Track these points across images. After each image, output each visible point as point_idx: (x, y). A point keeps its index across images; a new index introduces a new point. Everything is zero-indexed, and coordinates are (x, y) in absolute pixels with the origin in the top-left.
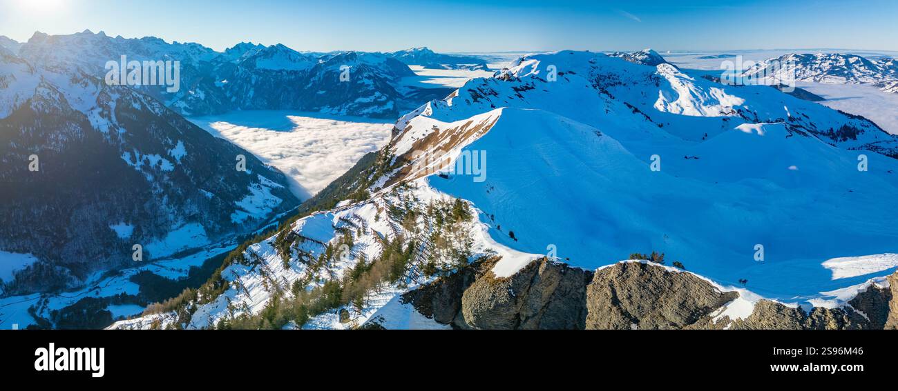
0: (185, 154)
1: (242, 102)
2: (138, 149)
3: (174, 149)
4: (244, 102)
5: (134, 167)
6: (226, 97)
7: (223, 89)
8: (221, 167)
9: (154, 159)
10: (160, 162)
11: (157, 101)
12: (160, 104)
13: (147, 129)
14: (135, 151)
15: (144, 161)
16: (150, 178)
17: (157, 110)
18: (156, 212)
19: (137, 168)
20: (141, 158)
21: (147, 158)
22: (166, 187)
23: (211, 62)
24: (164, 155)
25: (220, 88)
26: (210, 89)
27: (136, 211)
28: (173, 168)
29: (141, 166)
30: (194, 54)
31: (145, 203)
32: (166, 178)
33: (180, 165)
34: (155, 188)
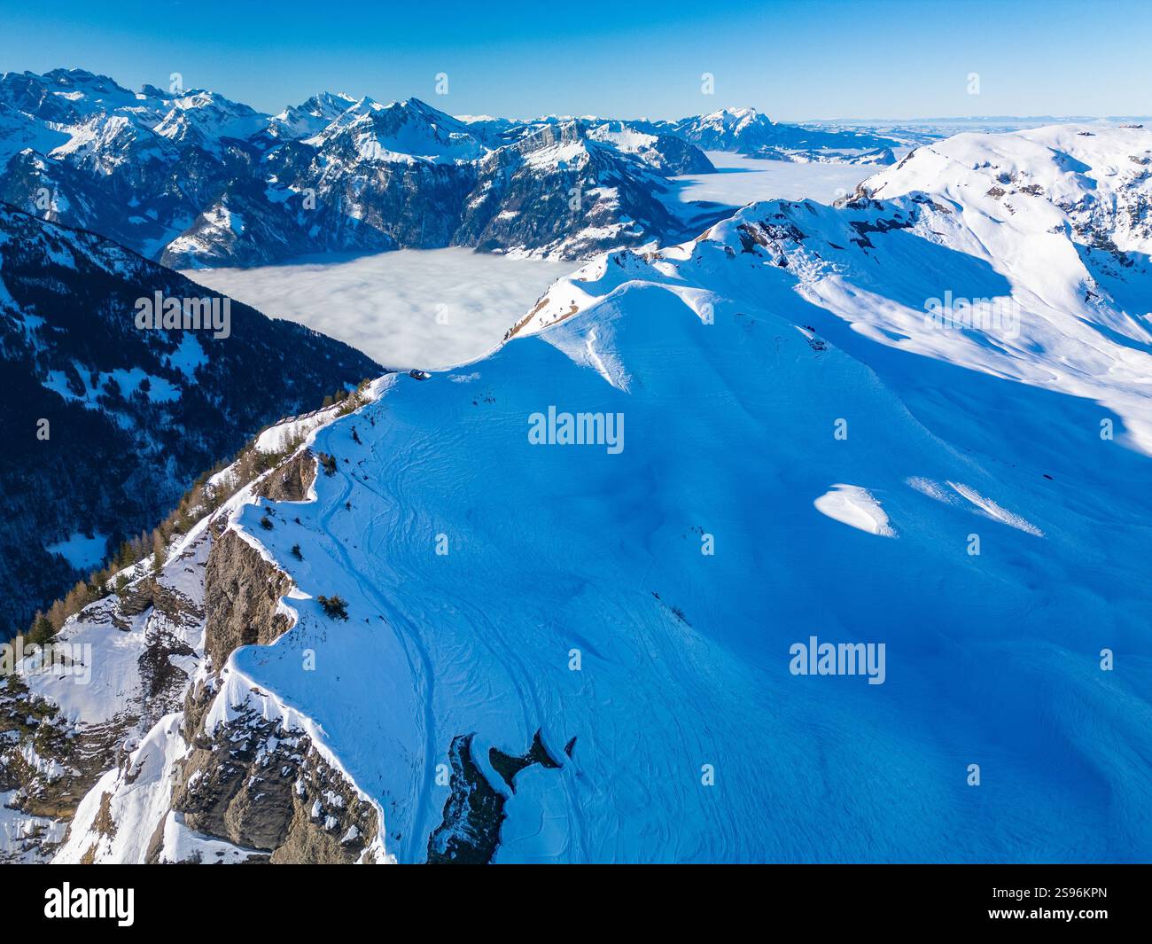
0: (205, 360)
1: (335, 236)
2: (85, 361)
3: (175, 353)
4: (341, 237)
5: (82, 403)
6: (296, 226)
7: (287, 207)
8: (290, 382)
9: (129, 380)
10: (145, 385)
11: (115, 245)
12: (124, 249)
13: (100, 313)
14: (78, 367)
15: (106, 387)
16: (125, 422)
17: (118, 266)
18: (153, 495)
19: (89, 406)
20: (94, 381)
21: (111, 379)
22: (170, 438)
23: (252, 139)
24: (152, 367)
25: (279, 205)
26: (255, 206)
27: (105, 501)
28: (179, 393)
29: (99, 400)
30: (204, 121)
31: (123, 480)
32: (166, 418)
33: (194, 387)
34: (142, 445)
